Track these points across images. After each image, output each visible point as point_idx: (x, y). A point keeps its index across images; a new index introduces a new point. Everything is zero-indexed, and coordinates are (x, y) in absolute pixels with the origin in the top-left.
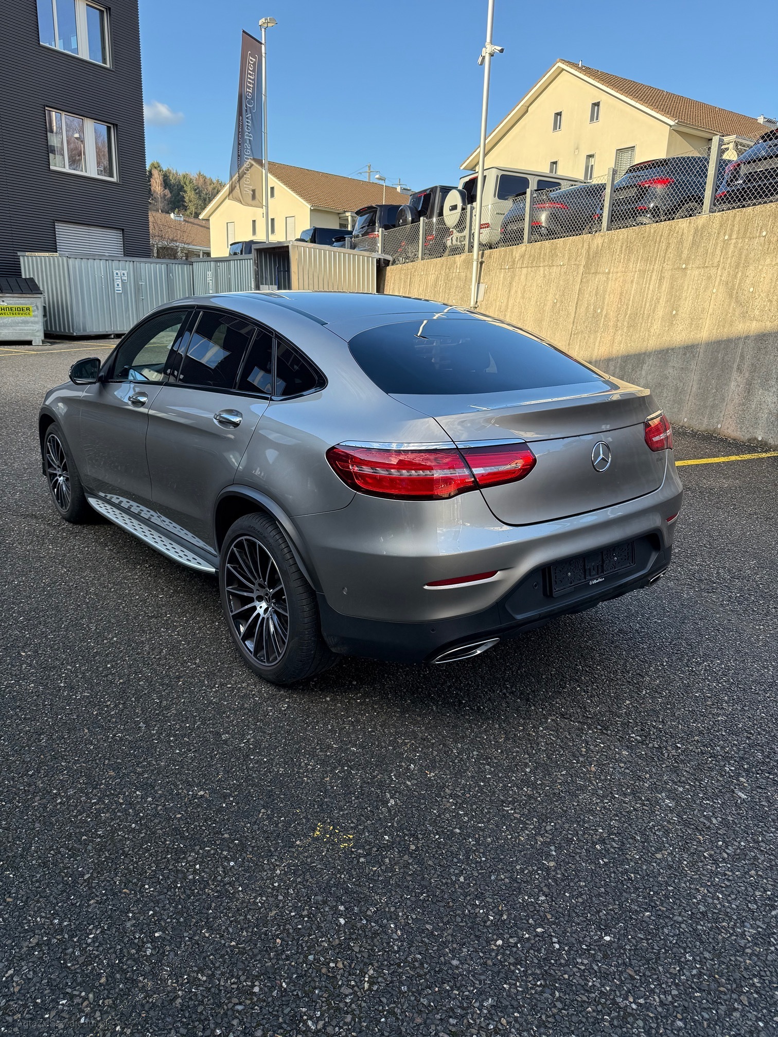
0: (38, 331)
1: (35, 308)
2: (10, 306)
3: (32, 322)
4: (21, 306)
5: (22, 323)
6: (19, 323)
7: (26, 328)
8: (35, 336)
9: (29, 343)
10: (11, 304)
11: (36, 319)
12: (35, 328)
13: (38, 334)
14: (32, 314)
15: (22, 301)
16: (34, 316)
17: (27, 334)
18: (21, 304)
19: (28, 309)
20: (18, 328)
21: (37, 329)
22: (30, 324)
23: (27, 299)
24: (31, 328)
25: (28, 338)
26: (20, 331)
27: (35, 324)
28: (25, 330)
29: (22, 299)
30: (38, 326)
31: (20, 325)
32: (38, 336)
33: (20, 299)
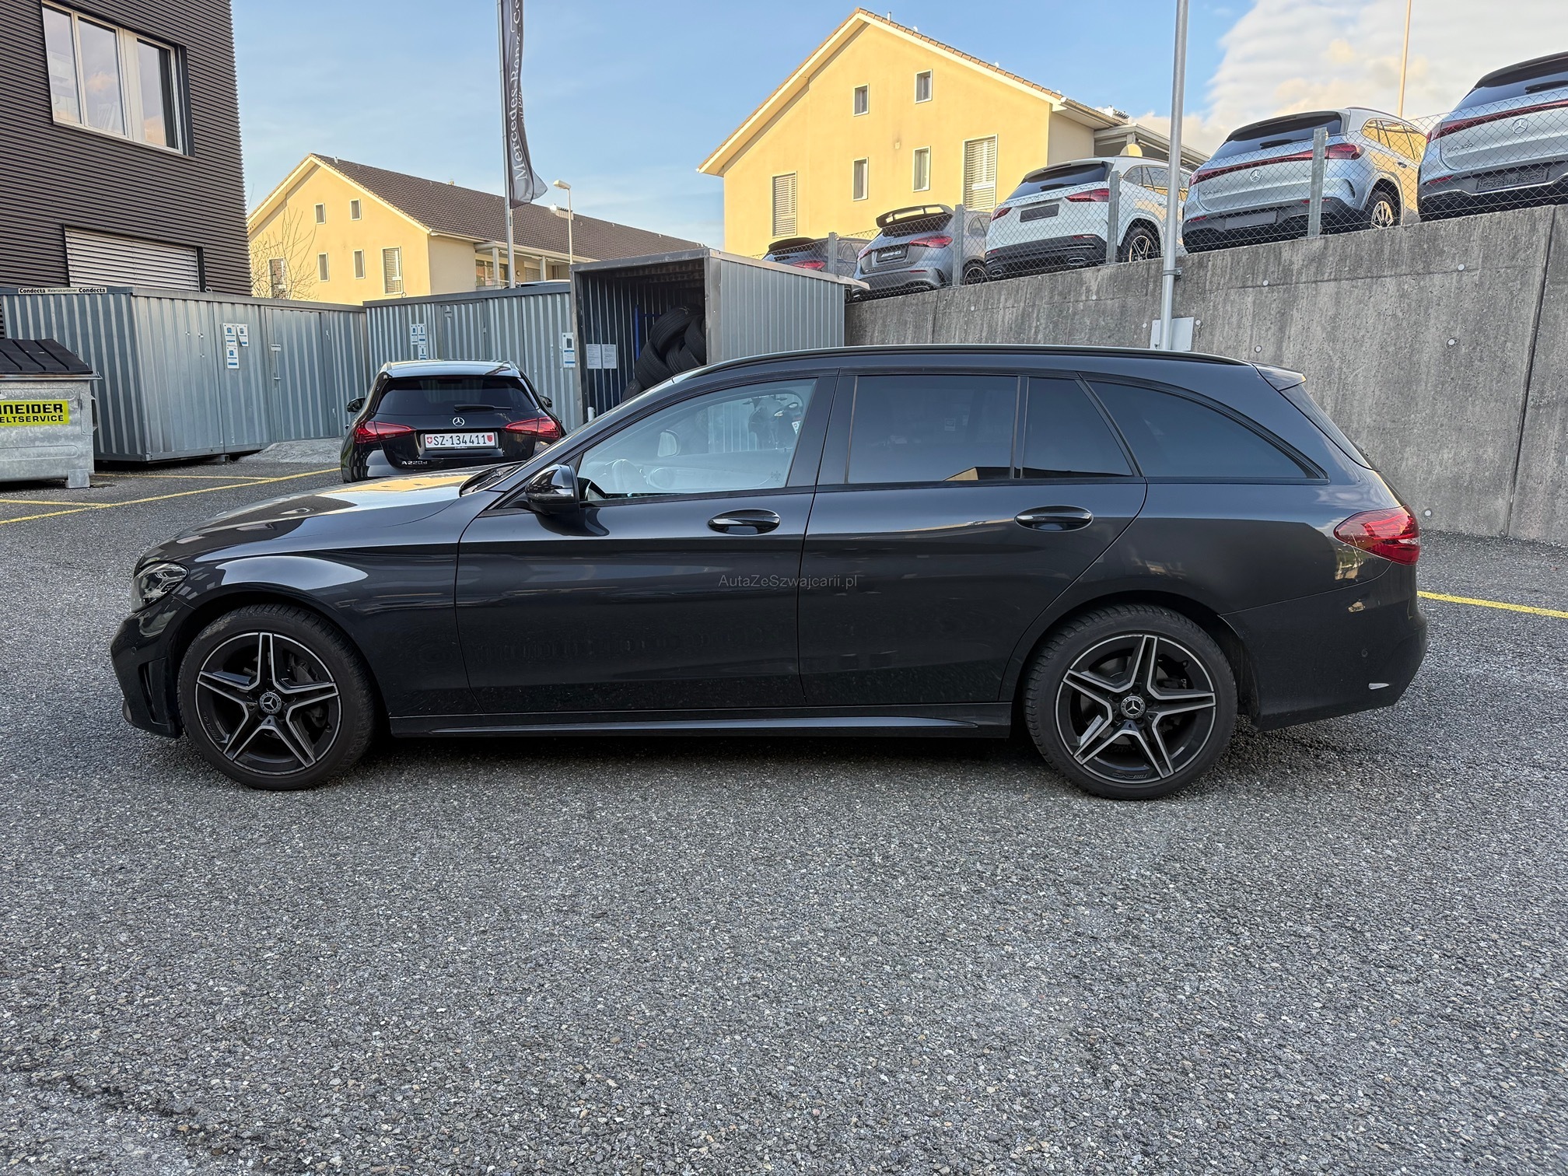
0: (79, 457)
1: (75, 405)
2: (13, 402)
3: (67, 437)
4: (41, 402)
5: (42, 440)
6: (36, 439)
7: (52, 450)
8: (74, 467)
9: (58, 484)
10: (17, 397)
11: (77, 429)
12: (74, 450)
13: (81, 463)
14: (66, 417)
15: (44, 389)
16: (72, 423)
17: (56, 464)
18: (43, 397)
19: (58, 407)
20: (35, 450)
21: (79, 453)
22: (62, 441)
23: (55, 386)
24: (65, 449)
25: (57, 472)
26: (39, 456)
27: (73, 440)
28: (50, 454)
29: (45, 385)
30: (80, 445)
31: (37, 443)
32: (80, 467)
33: (39, 386)
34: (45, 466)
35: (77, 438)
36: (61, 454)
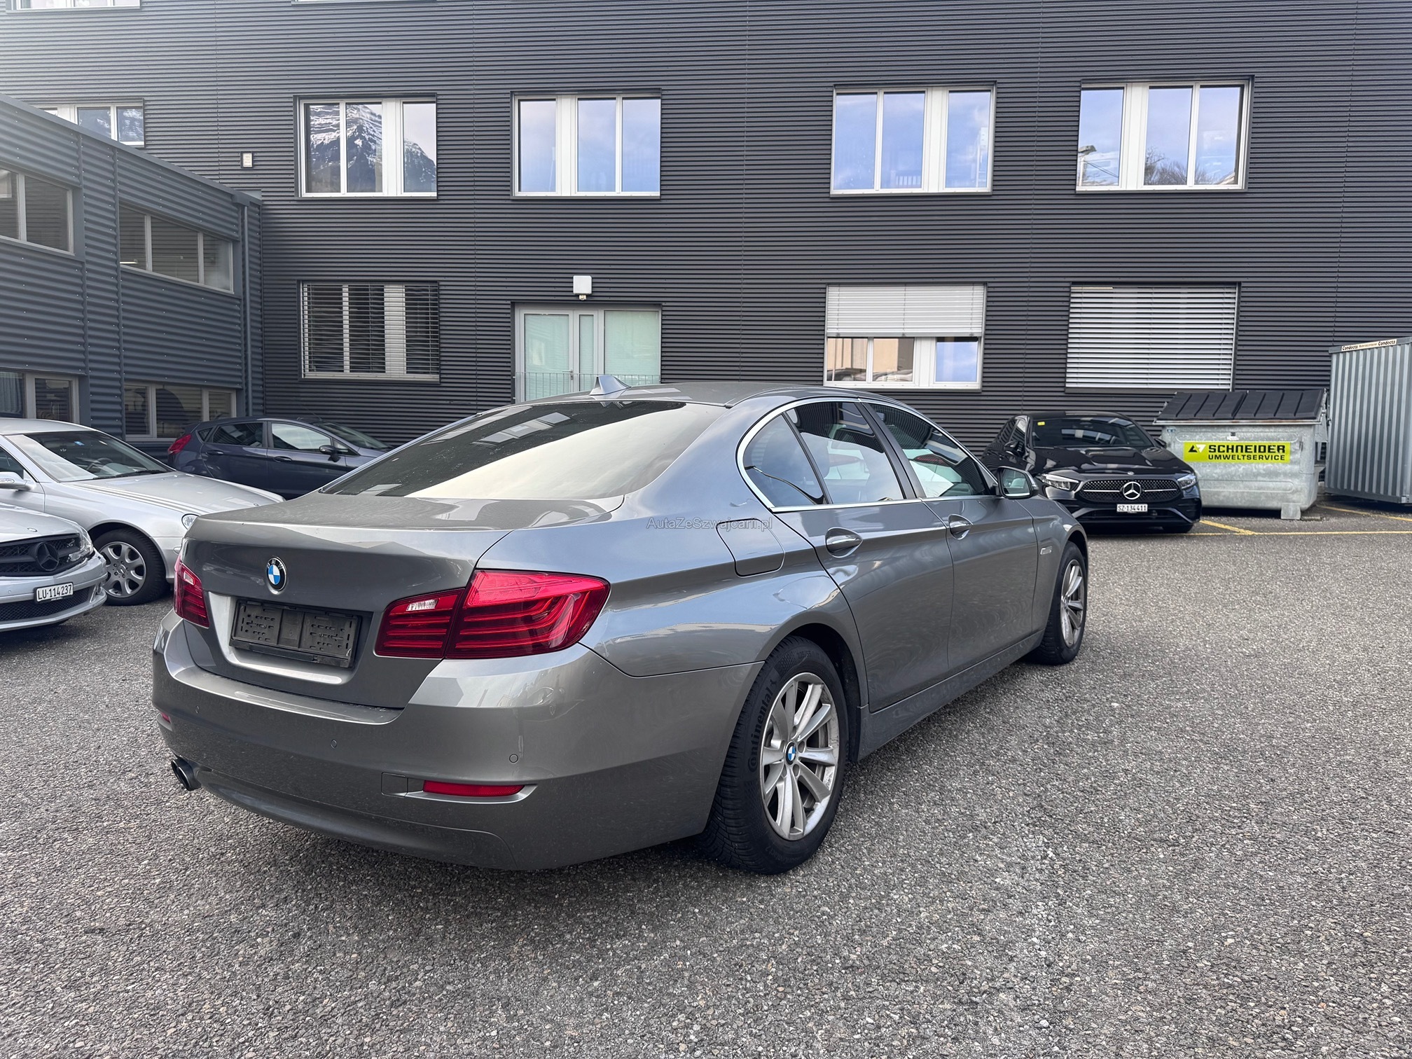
0: (1296, 491)
1: (1297, 446)
2: (1244, 443)
3: (1285, 474)
4: (1267, 443)
5: (1264, 476)
6: (1259, 474)
7: (1271, 485)
8: (1288, 501)
9: (1275, 514)
10: (1248, 439)
11: (1296, 468)
12: (1289, 485)
13: (1295, 497)
14: (1287, 457)
15: (1271, 433)
16: (1292, 462)
17: (1273, 497)
18: (1269, 439)
19: (1281, 448)
20: (1256, 484)
21: (1294, 488)
22: (1281, 478)
23: (1280, 430)
24: (1283, 485)
25: (1273, 504)
26: (1259, 489)
27: (1291, 477)
28: (1268, 488)
29: (1272, 429)
30: (1296, 482)
31: (1259, 478)
32: (1294, 502)
33: (1267, 430)
34: (1263, 498)
35: (1294, 475)
36: (1279, 489)
